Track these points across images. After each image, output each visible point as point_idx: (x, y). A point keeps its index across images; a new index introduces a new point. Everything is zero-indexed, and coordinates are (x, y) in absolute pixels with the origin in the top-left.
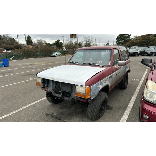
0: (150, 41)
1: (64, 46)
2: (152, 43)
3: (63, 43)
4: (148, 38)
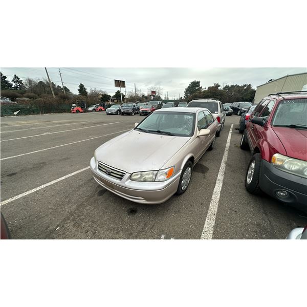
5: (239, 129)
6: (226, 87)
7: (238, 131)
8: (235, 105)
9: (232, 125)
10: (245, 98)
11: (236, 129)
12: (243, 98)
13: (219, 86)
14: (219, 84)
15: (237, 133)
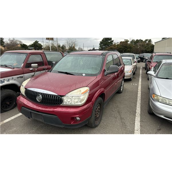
0: (128, 48)
1: (44, 48)
2: (129, 49)
3: (42, 45)
4: (125, 45)
5: (145, 68)
6: (132, 41)
7: (144, 69)
8: (141, 55)
9: (141, 67)
10: (147, 50)
11: (144, 68)
12: (146, 50)
13: (128, 41)
14: (128, 40)
15: (144, 70)
